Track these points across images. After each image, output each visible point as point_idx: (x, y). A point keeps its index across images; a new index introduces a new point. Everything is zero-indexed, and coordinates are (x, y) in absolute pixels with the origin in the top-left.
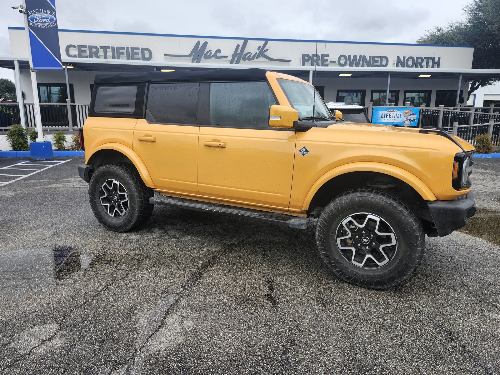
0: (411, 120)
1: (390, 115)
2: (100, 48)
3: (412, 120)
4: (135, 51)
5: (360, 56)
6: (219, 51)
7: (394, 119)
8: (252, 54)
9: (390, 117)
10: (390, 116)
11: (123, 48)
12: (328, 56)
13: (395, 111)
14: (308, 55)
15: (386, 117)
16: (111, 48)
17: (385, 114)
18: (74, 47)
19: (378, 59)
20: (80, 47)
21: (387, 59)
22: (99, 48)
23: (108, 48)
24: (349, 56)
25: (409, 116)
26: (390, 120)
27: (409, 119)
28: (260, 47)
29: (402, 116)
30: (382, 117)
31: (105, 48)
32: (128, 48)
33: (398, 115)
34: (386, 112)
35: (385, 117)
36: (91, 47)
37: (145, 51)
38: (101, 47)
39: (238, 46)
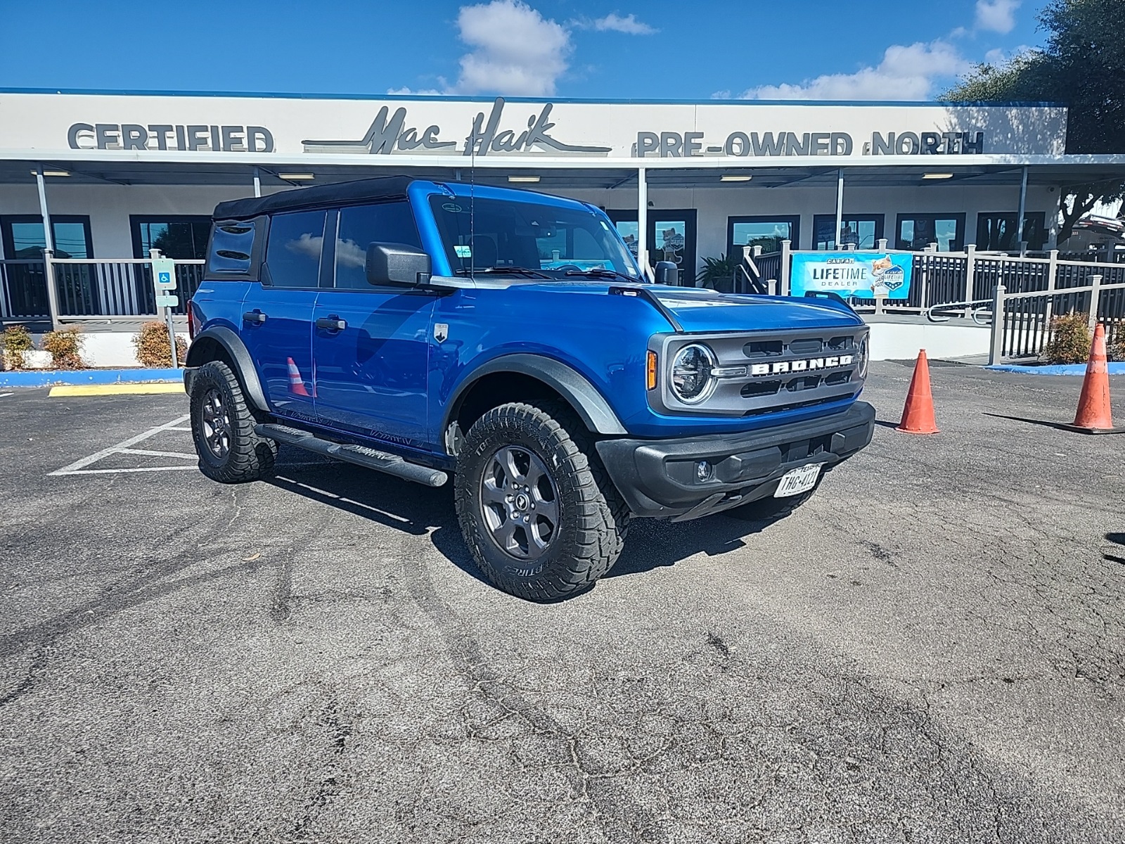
0: (890, 283)
1: (834, 272)
2: (149, 130)
3: (893, 283)
4: (232, 135)
5: (782, 135)
6: (435, 129)
7: (845, 281)
8: (514, 134)
9: (834, 277)
10: (837, 276)
11: (204, 129)
12: (701, 135)
13: (847, 261)
14: (651, 135)
15: (827, 278)
16: (175, 129)
17: (823, 270)
18: (90, 128)
19: (827, 141)
20: (101, 129)
21: (848, 139)
22: (147, 129)
23: (170, 128)
24: (754, 135)
25: (886, 273)
26: (837, 283)
27: (886, 280)
28: (534, 117)
29: (868, 275)
30: (815, 278)
31: (161, 130)
32: (214, 129)
33: (855, 272)
34: (825, 266)
35: (822, 278)
36: (127, 129)
37: (257, 135)
38: (152, 128)
39: (481, 116)
